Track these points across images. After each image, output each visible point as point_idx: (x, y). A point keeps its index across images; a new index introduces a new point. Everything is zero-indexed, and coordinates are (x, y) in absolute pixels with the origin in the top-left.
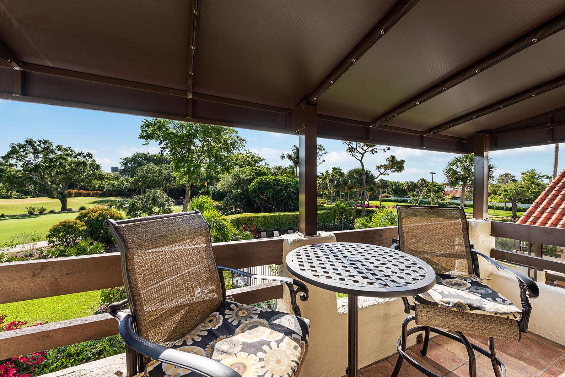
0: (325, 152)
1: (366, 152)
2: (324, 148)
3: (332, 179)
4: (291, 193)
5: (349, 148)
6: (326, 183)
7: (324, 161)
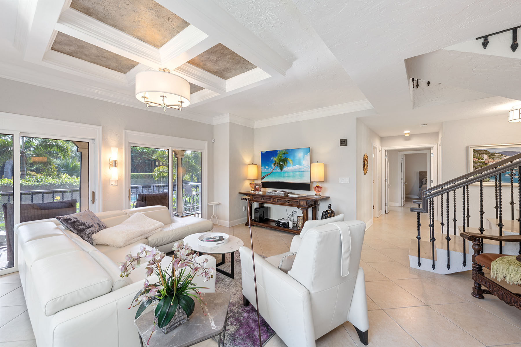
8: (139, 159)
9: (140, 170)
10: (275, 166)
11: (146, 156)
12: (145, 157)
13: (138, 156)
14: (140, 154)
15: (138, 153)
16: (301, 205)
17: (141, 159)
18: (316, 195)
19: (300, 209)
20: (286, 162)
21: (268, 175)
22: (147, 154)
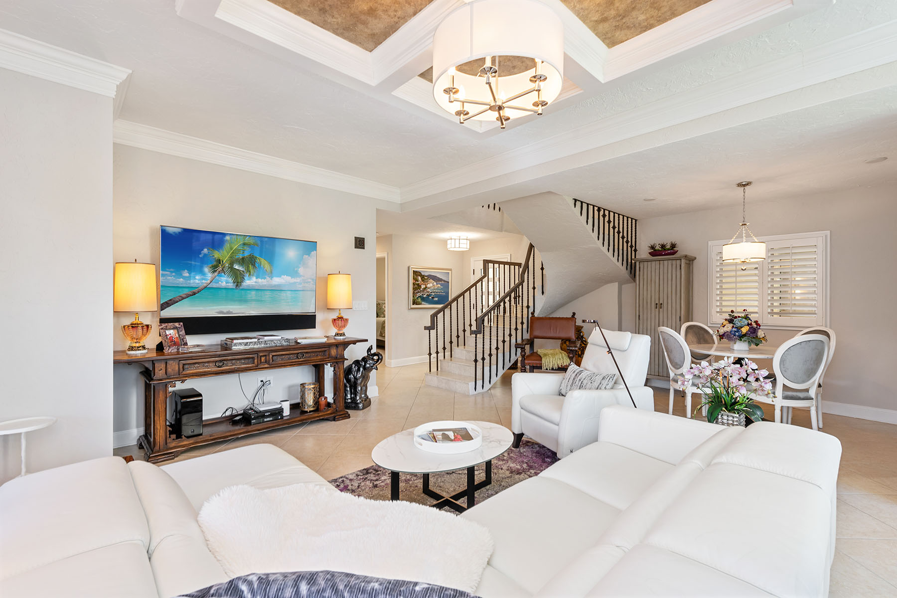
10: (216, 274)
16: (332, 357)
18: (337, 334)
19: (329, 364)
20: (254, 265)
21: (188, 296)
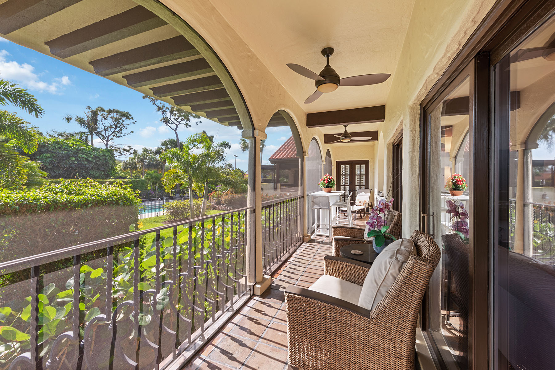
0: (134, 122)
1: (180, 123)
2: (132, 116)
3: (142, 158)
4: (84, 161)
5: (164, 117)
6: (135, 163)
7: (132, 132)
8: (74, 159)
9: (72, 174)
11: (85, 156)
12: (83, 157)
13: (72, 155)
14: (74, 153)
15: (72, 151)
17: (76, 160)
22: (85, 152)
